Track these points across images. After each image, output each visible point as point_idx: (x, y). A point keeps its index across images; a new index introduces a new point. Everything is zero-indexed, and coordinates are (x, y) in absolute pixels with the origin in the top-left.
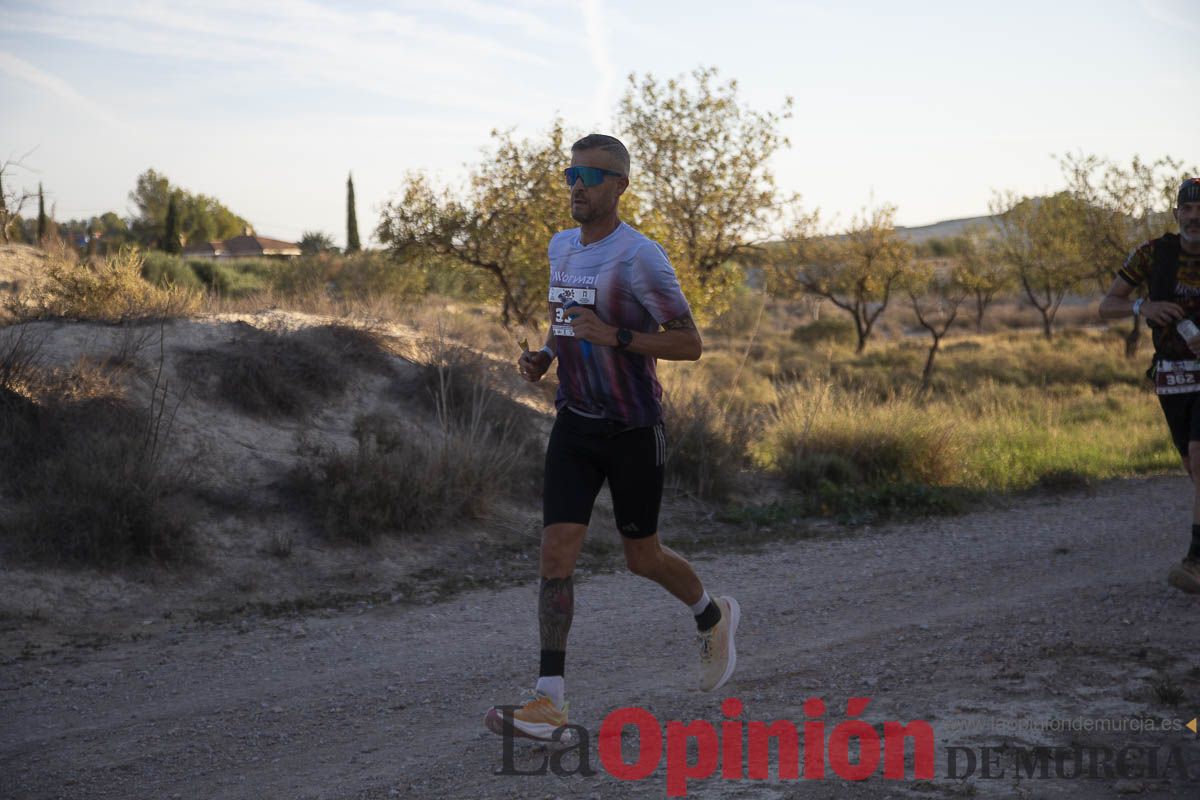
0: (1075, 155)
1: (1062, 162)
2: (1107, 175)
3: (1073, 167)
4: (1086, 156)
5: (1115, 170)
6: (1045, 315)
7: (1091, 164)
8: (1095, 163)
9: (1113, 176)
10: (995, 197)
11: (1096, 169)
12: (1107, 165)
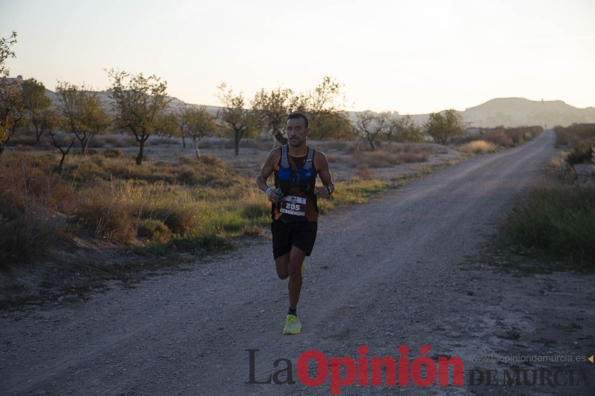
0: (116, 70)
1: (109, 73)
2: (131, 81)
3: (115, 76)
4: (121, 72)
5: (134, 79)
6: (82, 143)
7: (123, 75)
8: (125, 75)
9: (133, 82)
10: (60, 84)
11: (124, 77)
12: (130, 76)
